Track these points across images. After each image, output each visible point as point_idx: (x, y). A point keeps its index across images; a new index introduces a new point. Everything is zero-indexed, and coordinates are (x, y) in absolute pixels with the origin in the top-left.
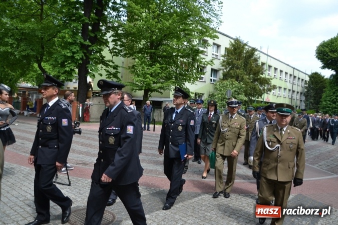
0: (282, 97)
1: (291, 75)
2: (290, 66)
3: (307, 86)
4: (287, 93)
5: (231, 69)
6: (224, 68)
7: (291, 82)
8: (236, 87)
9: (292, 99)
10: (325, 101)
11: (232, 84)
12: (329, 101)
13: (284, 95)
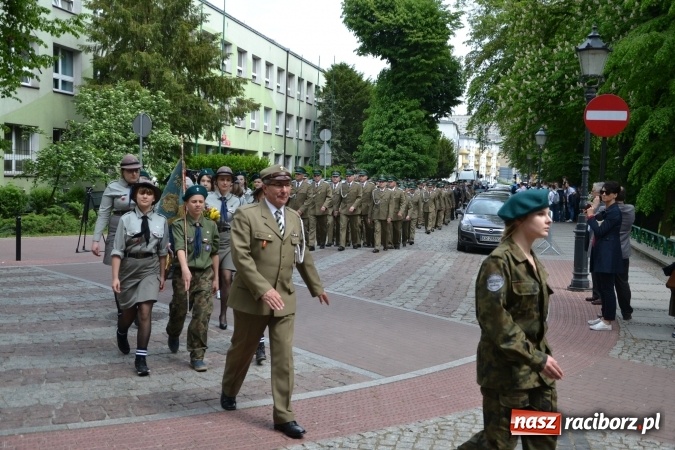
0: (261, 133)
1: (280, 71)
2: (276, 45)
3: (321, 100)
4: (273, 123)
5: (121, 49)
6: (98, 44)
7: (283, 90)
8: (144, 106)
9: (285, 137)
10: (371, 140)
11: (132, 97)
12: (380, 140)
13: (266, 127)
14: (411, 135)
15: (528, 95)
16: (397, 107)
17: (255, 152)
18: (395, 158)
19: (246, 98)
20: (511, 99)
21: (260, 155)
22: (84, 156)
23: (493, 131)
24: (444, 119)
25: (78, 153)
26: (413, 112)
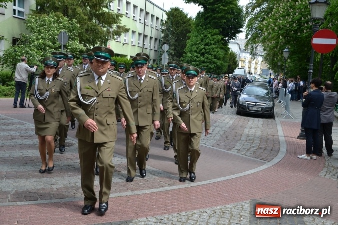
0: (130, 45)
1: (141, 10)
3: (163, 28)
4: (135, 40)
7: (142, 21)
8: (64, 27)
9: (143, 48)
10: (191, 52)
11: (58, 22)
12: (196, 52)
13: (132, 42)
14: (213, 49)
15: (280, 29)
16: (206, 33)
17: (125, 56)
18: (204, 62)
19: (121, 25)
20: (270, 31)
21: (129, 58)
22: (30, 54)
23: (260, 49)
24: (232, 41)
25: (27, 52)
26: (215, 37)
